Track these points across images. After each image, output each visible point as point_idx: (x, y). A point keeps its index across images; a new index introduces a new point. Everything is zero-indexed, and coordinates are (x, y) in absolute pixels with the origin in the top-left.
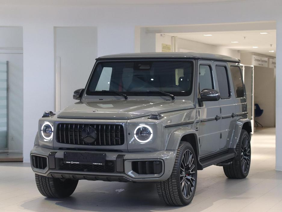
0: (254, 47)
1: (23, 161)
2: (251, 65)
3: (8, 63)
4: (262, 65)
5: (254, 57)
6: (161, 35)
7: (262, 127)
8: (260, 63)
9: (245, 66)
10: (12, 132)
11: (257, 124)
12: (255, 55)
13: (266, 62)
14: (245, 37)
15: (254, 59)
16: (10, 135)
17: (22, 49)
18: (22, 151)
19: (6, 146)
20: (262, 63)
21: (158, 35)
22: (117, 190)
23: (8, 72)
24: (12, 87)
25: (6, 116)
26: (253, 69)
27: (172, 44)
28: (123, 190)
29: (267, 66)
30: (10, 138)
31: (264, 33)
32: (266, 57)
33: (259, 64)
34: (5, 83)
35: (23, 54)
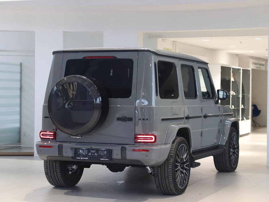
0: (251, 52)
1: (34, 155)
2: (249, 68)
3: (21, 64)
4: (260, 68)
5: (251, 61)
6: (163, 39)
7: (260, 126)
8: (258, 66)
9: (242, 69)
10: (24, 129)
11: (255, 124)
12: (252, 59)
13: (263, 65)
14: (241, 42)
15: (251, 63)
16: (23, 131)
17: (34, 52)
18: (33, 146)
19: (19, 141)
20: (260, 66)
21: (160, 40)
22: (118, 182)
23: (21, 73)
24: (25, 86)
25: (19, 113)
26: (251, 72)
27: (173, 48)
28: (124, 181)
29: (264, 69)
30: (22, 134)
31: (258, 39)
32: (264, 61)
33: (257, 68)
34: (19, 83)
35: (34, 56)
